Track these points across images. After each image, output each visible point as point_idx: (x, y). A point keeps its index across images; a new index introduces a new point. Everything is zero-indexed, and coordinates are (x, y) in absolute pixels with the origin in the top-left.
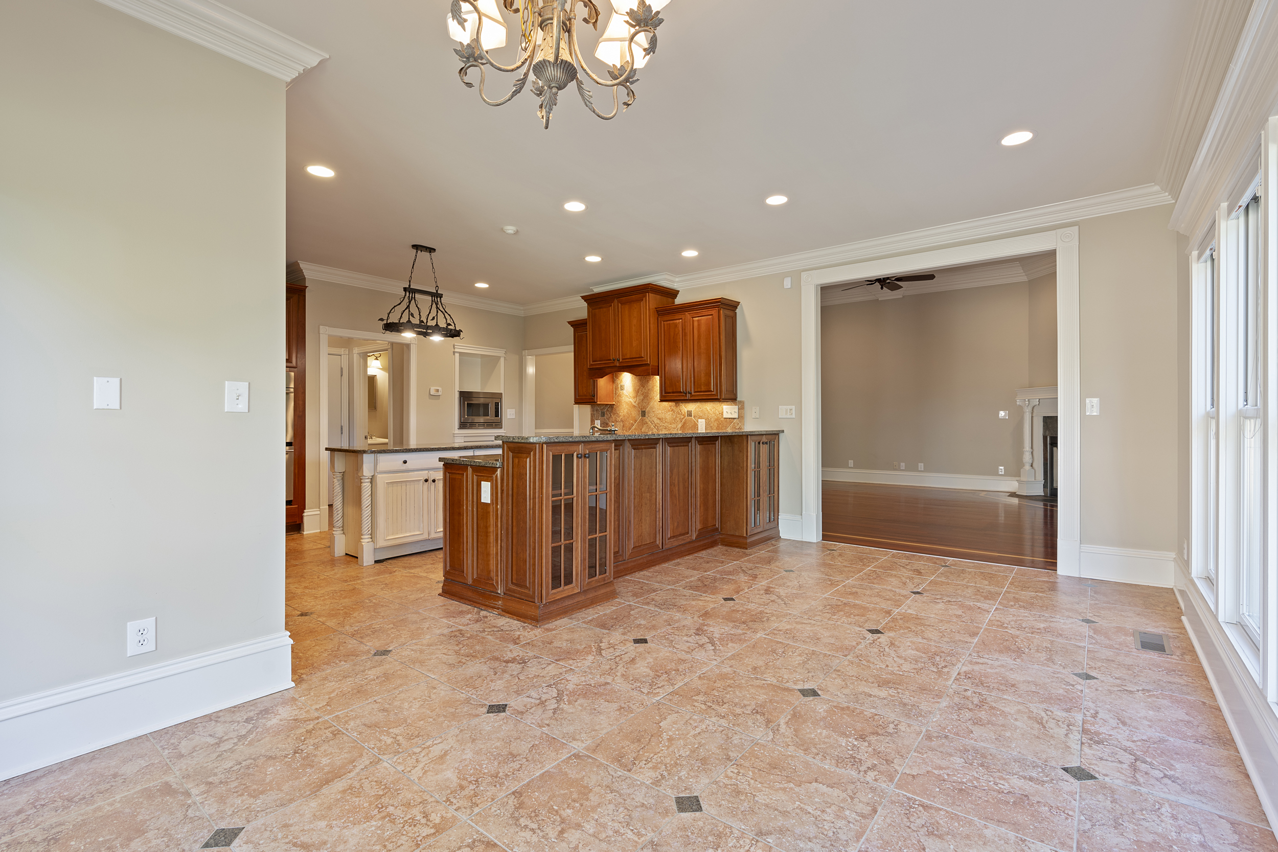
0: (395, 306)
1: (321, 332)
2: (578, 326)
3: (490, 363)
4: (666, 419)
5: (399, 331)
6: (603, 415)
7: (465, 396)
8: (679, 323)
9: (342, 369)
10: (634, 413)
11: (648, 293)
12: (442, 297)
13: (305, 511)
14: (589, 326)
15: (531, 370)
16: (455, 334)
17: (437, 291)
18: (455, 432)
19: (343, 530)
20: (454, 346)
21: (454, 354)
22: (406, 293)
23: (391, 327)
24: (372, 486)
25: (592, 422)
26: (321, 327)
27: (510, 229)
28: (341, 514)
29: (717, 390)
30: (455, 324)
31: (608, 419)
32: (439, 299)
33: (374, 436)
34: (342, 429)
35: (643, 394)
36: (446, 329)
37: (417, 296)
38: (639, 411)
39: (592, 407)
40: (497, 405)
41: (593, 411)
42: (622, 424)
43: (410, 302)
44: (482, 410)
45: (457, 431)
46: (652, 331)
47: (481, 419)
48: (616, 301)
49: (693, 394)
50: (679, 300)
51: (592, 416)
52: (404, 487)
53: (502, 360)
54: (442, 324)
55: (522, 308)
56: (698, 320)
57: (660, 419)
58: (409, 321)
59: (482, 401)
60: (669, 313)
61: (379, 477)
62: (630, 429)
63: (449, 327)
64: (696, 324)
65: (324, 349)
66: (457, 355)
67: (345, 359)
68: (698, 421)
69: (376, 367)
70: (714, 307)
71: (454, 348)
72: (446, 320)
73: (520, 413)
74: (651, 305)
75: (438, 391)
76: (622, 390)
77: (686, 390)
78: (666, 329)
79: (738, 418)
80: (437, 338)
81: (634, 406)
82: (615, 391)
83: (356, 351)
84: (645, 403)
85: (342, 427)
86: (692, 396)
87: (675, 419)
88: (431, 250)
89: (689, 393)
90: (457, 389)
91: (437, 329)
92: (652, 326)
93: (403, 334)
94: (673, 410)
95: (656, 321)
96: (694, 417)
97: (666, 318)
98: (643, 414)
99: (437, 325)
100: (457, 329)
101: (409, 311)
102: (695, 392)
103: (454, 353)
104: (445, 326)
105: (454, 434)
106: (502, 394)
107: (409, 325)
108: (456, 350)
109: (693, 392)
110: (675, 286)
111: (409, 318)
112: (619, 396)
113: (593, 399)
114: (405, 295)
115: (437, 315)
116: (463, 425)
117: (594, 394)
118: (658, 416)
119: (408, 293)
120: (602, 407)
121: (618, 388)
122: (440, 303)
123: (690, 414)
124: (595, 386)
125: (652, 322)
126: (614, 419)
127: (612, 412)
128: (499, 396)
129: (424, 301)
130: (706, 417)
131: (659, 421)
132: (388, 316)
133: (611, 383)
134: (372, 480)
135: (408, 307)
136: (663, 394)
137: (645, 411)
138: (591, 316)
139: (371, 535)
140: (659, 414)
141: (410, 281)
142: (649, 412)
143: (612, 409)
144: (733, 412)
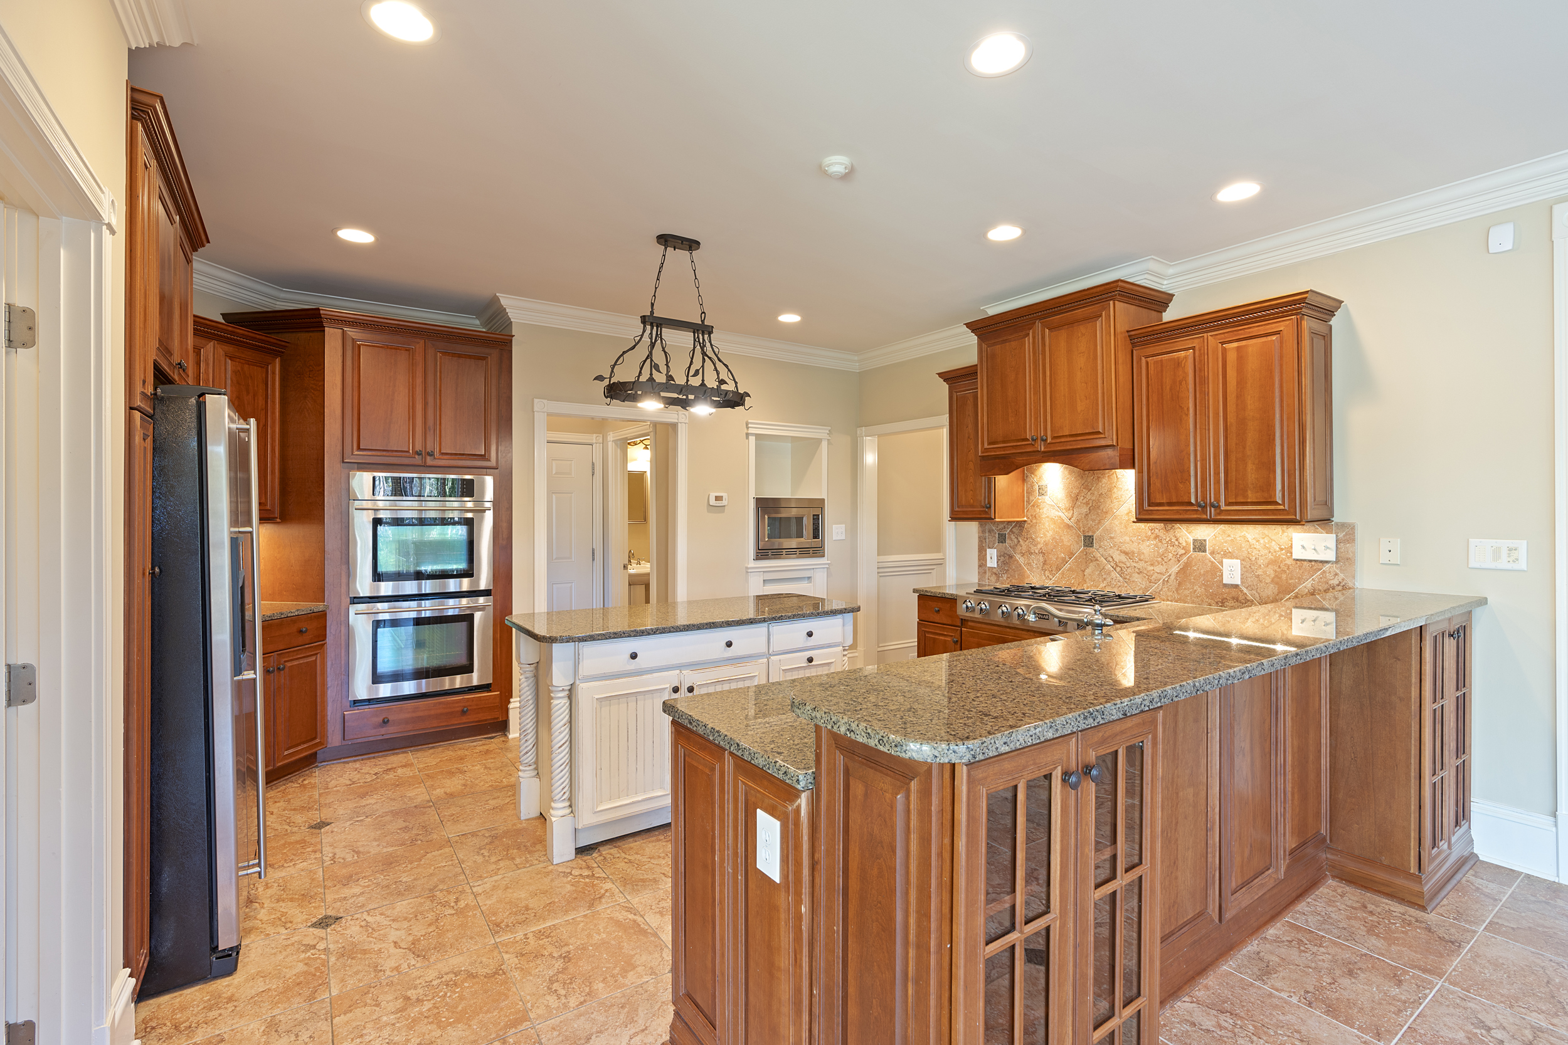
0: (624, 353)
1: (536, 409)
2: (955, 378)
3: (806, 449)
4: (1140, 553)
5: (634, 398)
6: (1002, 539)
7: (766, 506)
8: (1186, 357)
9: (593, 464)
10: (1069, 540)
11: (1114, 300)
12: (710, 333)
13: (512, 700)
14: (982, 379)
15: (870, 458)
16: (735, 400)
17: (703, 321)
18: (749, 566)
19: (536, 769)
20: (747, 424)
21: (747, 438)
22: (645, 326)
23: (617, 391)
24: (571, 704)
25: (982, 551)
26: (536, 400)
27: (837, 163)
28: (531, 741)
29: (1292, 500)
30: (736, 383)
31: (1014, 548)
32: (706, 336)
33: (644, 560)
34: (593, 553)
35: (1087, 503)
36: (717, 391)
37: (667, 333)
38: (1079, 536)
39: (981, 525)
40: (816, 518)
41: (983, 532)
42: (1042, 559)
43: (653, 345)
44: (794, 528)
45: (752, 564)
46: (1121, 379)
47: (793, 543)
48: (1038, 325)
49: (1223, 507)
50: (1170, 314)
51: (981, 540)
52: (632, 705)
53: (824, 444)
54: (712, 383)
55: (856, 358)
56: (1238, 348)
57: (1126, 553)
58: (651, 379)
59: (794, 512)
60: (1159, 340)
61: (583, 687)
62: (1058, 569)
63: (724, 387)
64: (1232, 357)
65: (542, 435)
66: (752, 439)
67: (598, 448)
68: (1221, 563)
69: (640, 459)
70: (1284, 315)
71: (748, 428)
72: (718, 374)
73: (853, 531)
74: (1118, 325)
75: (718, 498)
76: (1041, 494)
77: (1204, 498)
78: (1151, 371)
79: (1337, 562)
80: (702, 410)
81: (1068, 527)
82: (1026, 499)
83: (611, 437)
84: (1093, 520)
85: (593, 550)
86: (1221, 512)
87: (1162, 556)
88: (692, 245)
89: (1212, 505)
90: (753, 494)
91: (703, 392)
92: (1120, 368)
93: (640, 405)
94: (1157, 537)
95: (1129, 357)
96: (1212, 553)
97: (1151, 350)
98: (1089, 541)
99: (703, 384)
100: (741, 391)
101: (652, 360)
102: (1228, 504)
103: (748, 435)
104: (715, 385)
105: (747, 568)
106: (824, 499)
107: (652, 388)
108: (751, 431)
109: (1222, 503)
110: (1164, 286)
111: (651, 374)
112: (1036, 505)
113: (986, 513)
114: (644, 331)
115: (703, 366)
116: (762, 554)
117: (989, 503)
118: (1123, 548)
119: (648, 327)
120: (1001, 526)
121: (1034, 491)
122: (708, 344)
123: (1200, 546)
124: (990, 488)
125: (1120, 361)
126: (1024, 548)
127: (1020, 534)
128: (819, 504)
129: (679, 341)
130: (1245, 554)
131: (1123, 558)
132: (612, 371)
133: (1020, 482)
134: (571, 693)
135: (650, 356)
136: (1146, 507)
137: (1091, 537)
138: (984, 359)
139: (570, 799)
140: (1124, 543)
141: (652, 305)
142: (1101, 539)
143: (1021, 530)
144: (1320, 548)
